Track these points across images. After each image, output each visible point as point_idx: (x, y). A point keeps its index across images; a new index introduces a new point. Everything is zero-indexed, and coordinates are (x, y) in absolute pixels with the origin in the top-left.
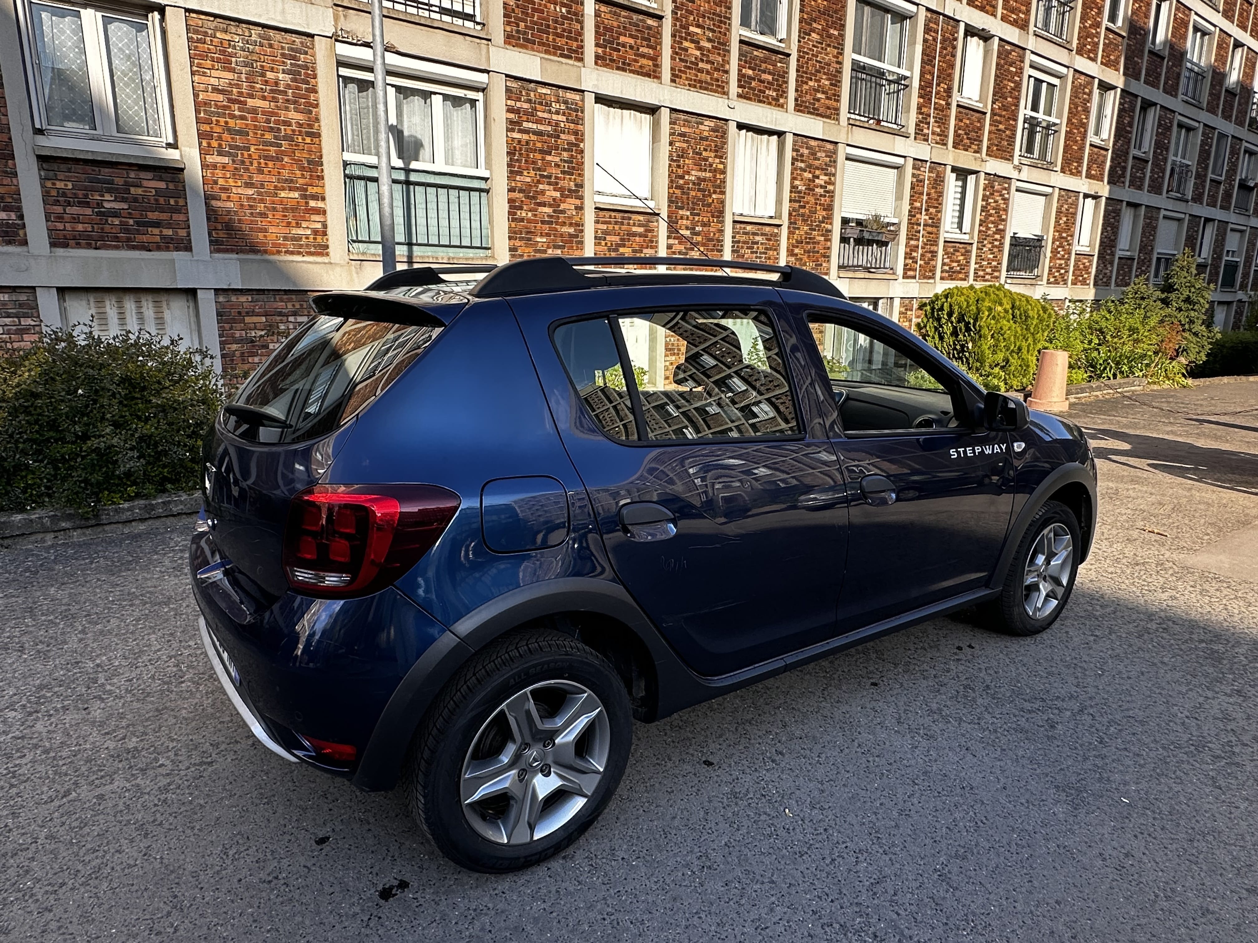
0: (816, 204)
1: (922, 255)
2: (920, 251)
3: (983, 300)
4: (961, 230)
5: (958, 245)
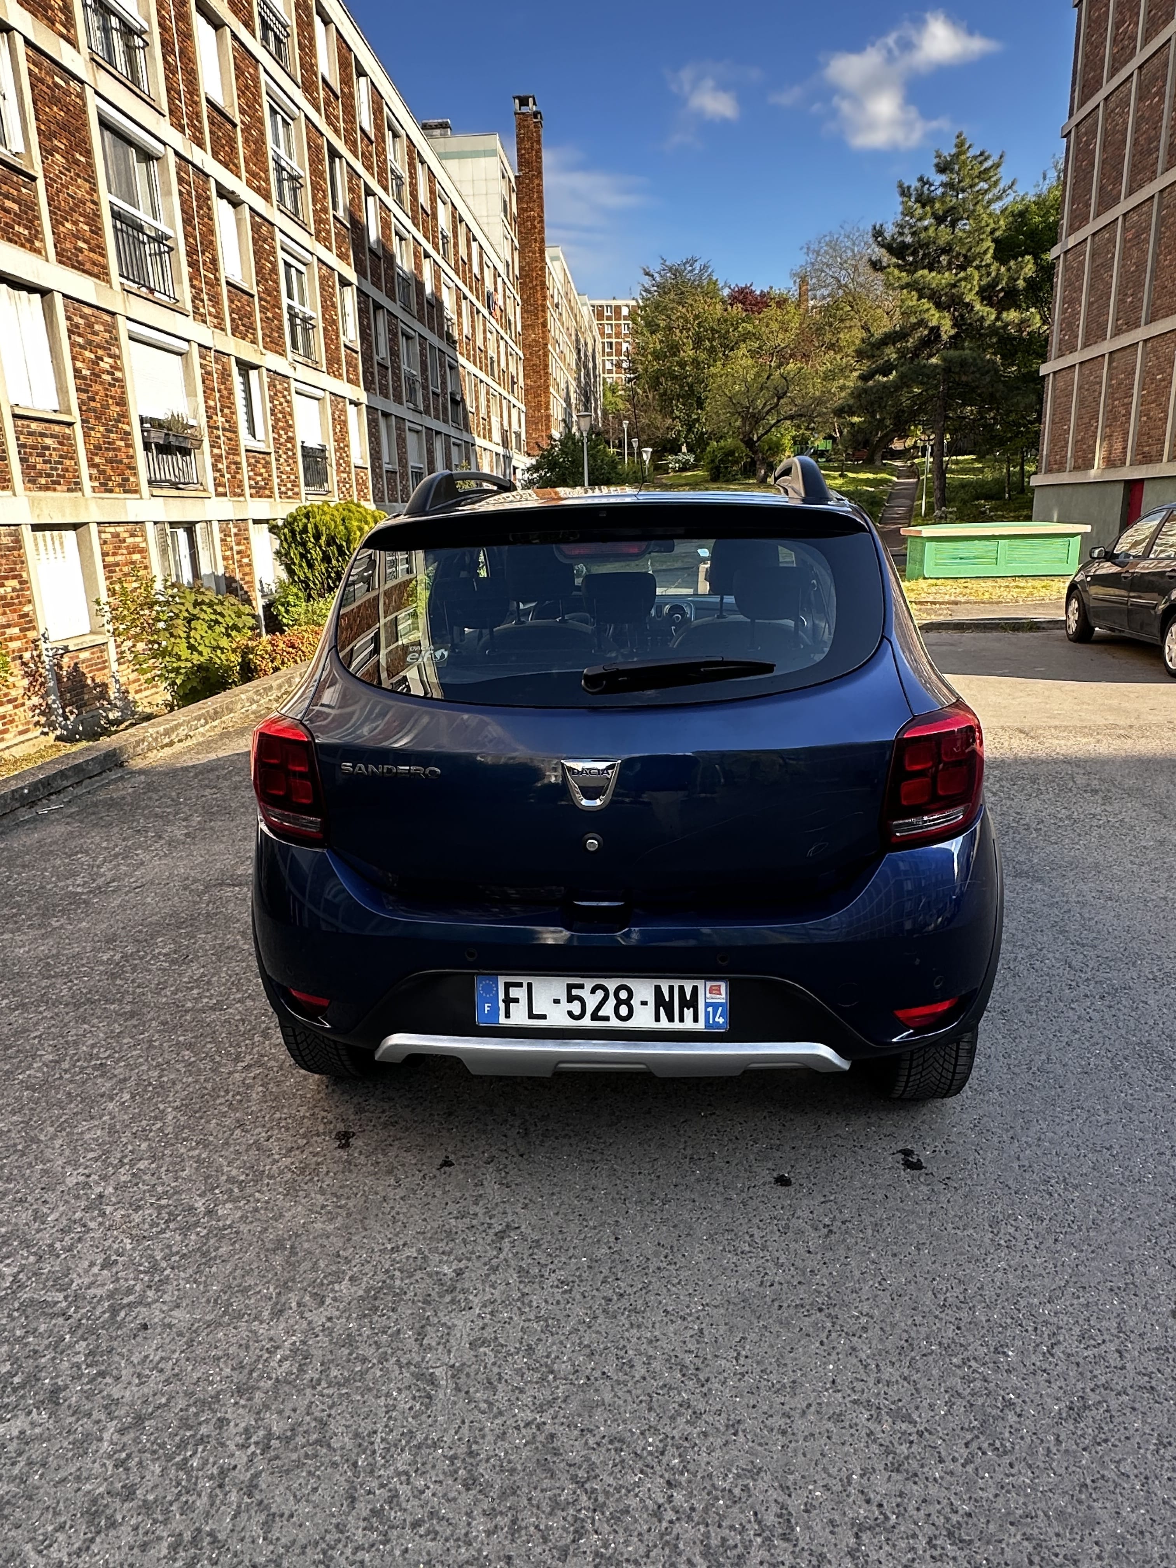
0: (107, 395)
1: (228, 467)
2: (224, 461)
3: (350, 519)
4: (254, 436)
5: (257, 455)
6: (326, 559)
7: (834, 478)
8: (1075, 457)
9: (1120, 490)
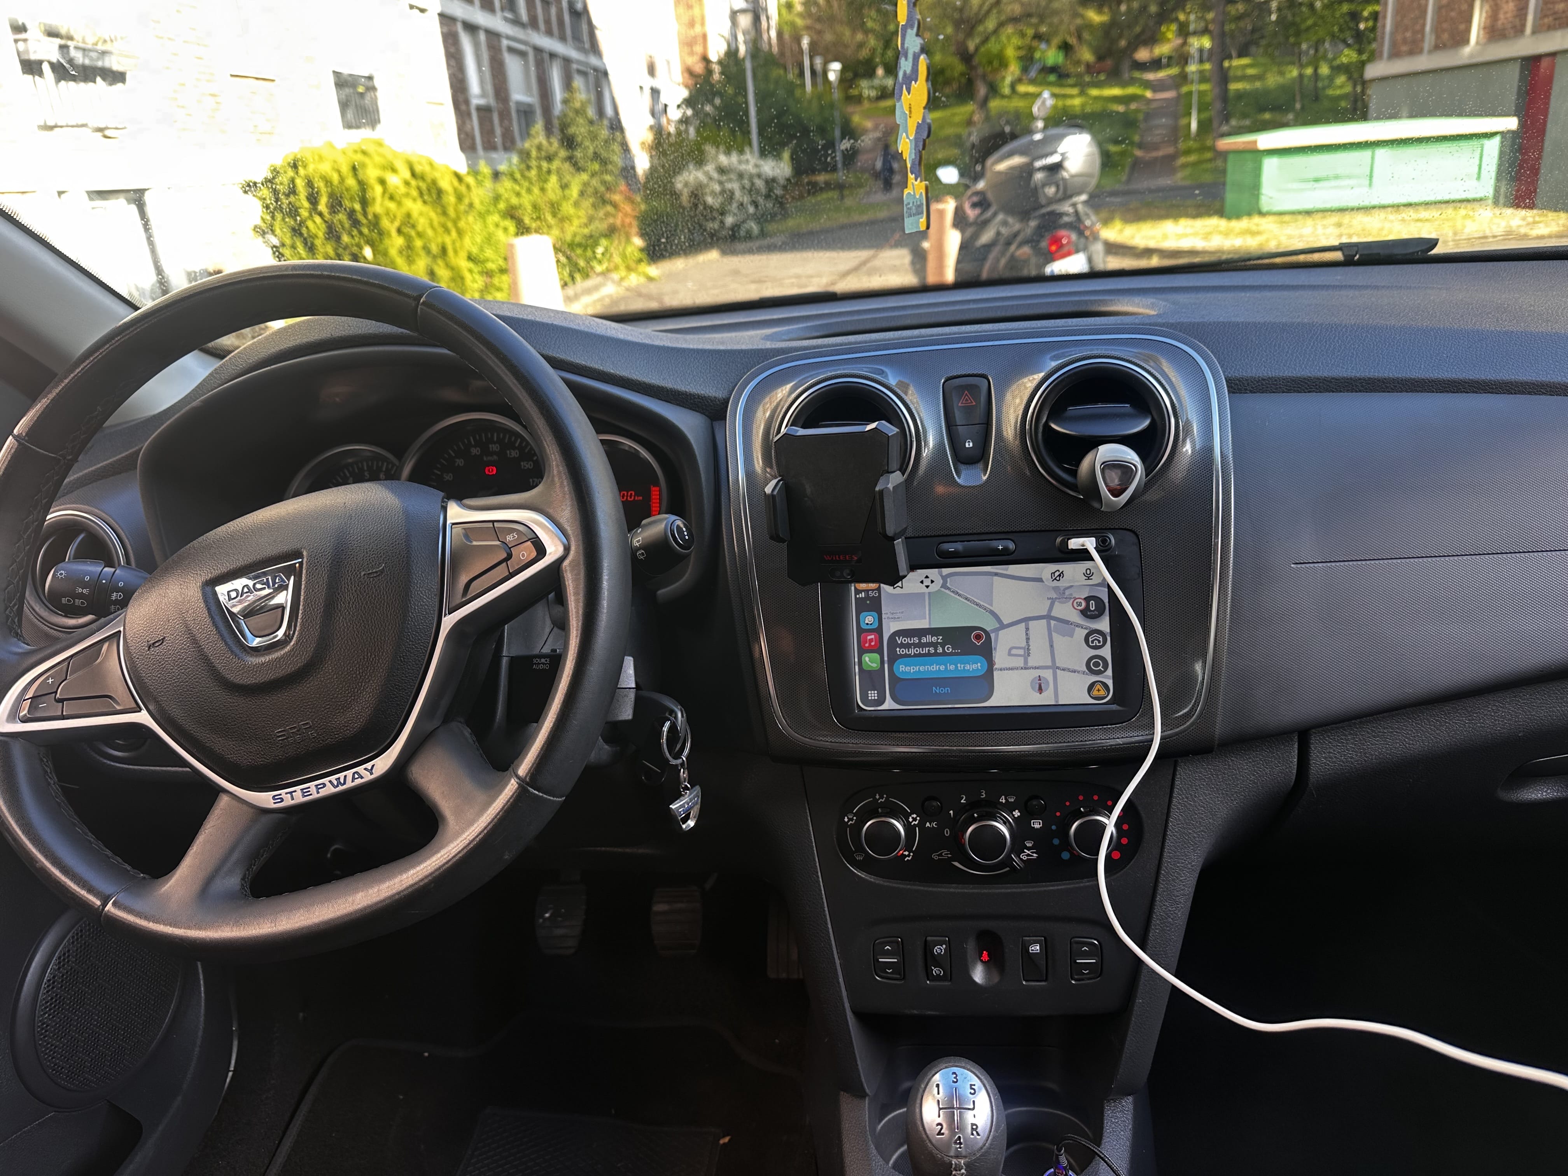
3: (364, 167)
5: (253, 82)
6: (332, 234)
7: (1072, 97)
8: (1437, 30)
9: (1513, 74)
